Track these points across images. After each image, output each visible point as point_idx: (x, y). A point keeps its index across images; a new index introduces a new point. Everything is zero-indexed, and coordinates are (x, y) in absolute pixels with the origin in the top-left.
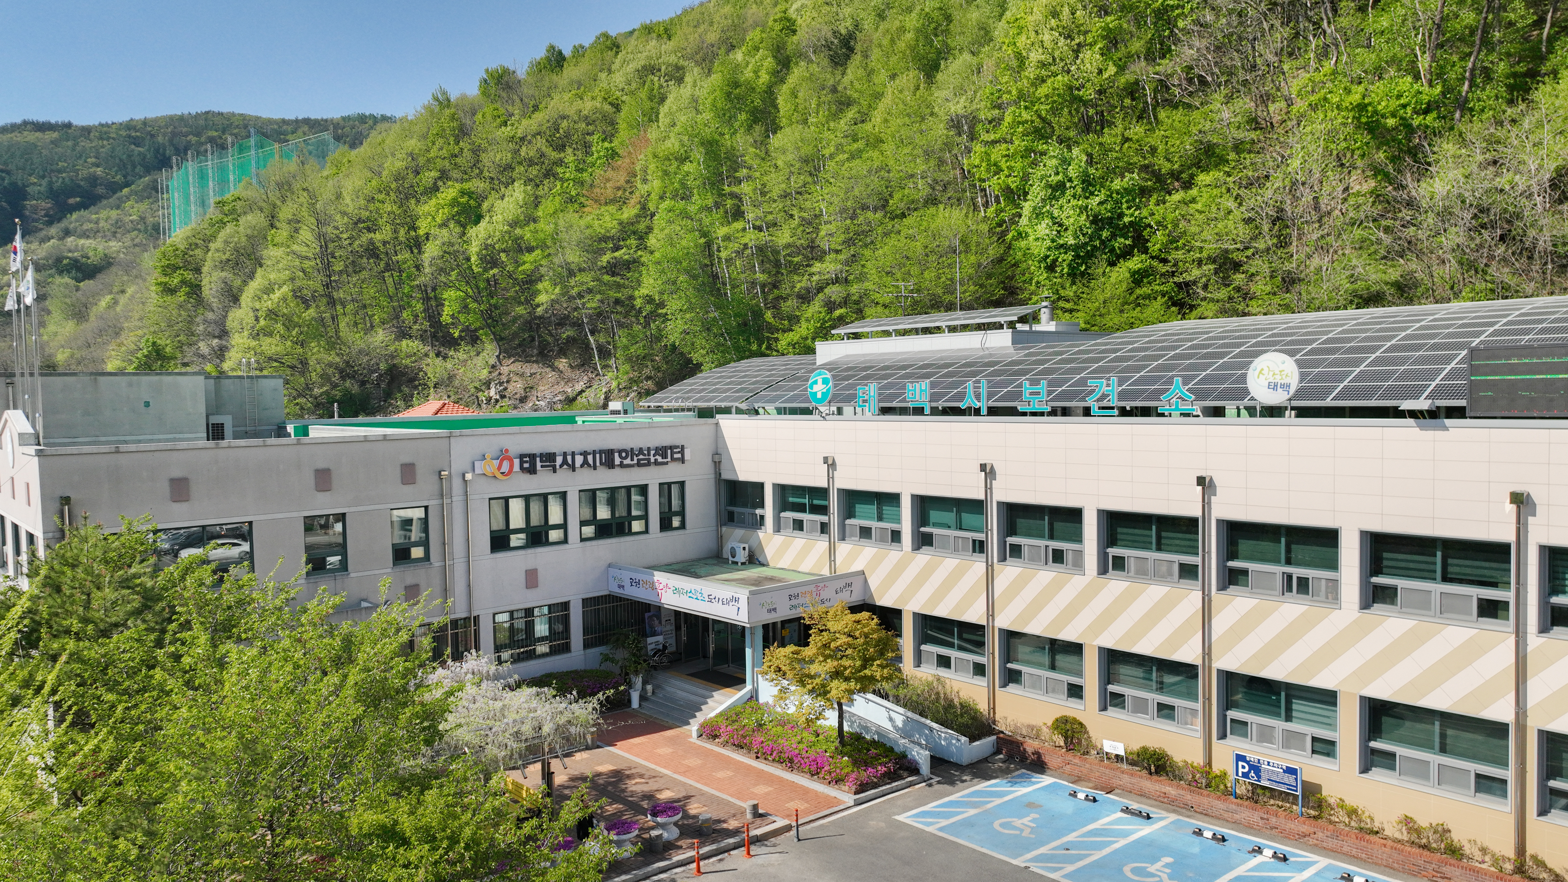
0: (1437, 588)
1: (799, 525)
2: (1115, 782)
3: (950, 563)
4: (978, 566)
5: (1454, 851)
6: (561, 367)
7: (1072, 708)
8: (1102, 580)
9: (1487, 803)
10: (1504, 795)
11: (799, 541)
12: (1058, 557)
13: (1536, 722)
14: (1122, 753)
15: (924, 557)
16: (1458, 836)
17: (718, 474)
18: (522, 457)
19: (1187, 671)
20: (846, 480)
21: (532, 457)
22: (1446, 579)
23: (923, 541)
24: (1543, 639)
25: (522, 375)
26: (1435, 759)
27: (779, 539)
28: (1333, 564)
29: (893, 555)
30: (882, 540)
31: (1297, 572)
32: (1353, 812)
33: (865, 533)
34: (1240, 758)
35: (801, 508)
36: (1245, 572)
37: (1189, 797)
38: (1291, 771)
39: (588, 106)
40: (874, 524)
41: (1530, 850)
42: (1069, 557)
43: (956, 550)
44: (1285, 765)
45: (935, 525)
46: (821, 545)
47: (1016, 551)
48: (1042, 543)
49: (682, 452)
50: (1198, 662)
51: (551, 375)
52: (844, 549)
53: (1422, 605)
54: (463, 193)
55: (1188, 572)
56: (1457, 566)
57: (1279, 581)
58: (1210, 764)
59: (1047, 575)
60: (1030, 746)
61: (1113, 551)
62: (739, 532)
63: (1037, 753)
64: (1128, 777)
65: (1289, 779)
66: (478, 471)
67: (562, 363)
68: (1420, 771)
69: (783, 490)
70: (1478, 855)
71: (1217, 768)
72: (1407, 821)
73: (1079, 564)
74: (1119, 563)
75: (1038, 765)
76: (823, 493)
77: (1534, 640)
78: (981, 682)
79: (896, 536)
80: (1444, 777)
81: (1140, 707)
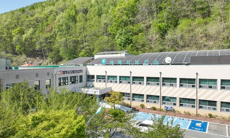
0: (188, 84)
1: (100, 81)
2: (149, 112)
3: (125, 85)
4: (129, 85)
5: (190, 114)
6: (37, 59)
7: (142, 103)
8: (147, 86)
9: (193, 108)
10: (195, 107)
11: (100, 83)
12: (140, 83)
13: (198, 99)
14: (150, 108)
15: (121, 84)
16: (190, 113)
17: (86, 74)
18: (63, 71)
19: (158, 97)
20: (108, 74)
21: (64, 71)
22: (188, 83)
23: (121, 82)
24: (199, 89)
25: (31, 60)
26: (187, 104)
27: (97, 83)
28: (176, 82)
29: (116, 84)
30: (114, 82)
31: (171, 83)
32: (178, 112)
33: (111, 82)
34: (165, 107)
35: (100, 79)
36: (165, 84)
37: (159, 112)
38: (172, 107)
39: (42, 16)
40: (112, 80)
41: (198, 113)
42: (142, 83)
43: (125, 83)
44: (171, 107)
45: (122, 80)
46: (104, 83)
47: (134, 83)
48: (138, 82)
49: (82, 71)
50: (160, 95)
51: (36, 60)
52: (108, 84)
53: (186, 86)
54: (21, 29)
55: (158, 84)
56: (190, 82)
57: (169, 85)
58: (161, 108)
59: (139, 86)
60: (137, 109)
61: (148, 82)
62: (90, 83)
63: (138, 109)
64: (151, 111)
65: (171, 108)
66: (57, 74)
67: (38, 58)
68: (186, 106)
69: (97, 76)
70: (192, 115)
71: (162, 109)
72: (185, 112)
73: (143, 84)
74: (149, 84)
75: (138, 111)
76: (104, 76)
77: (198, 89)
78: (130, 101)
79: (116, 82)
80: (189, 106)
81: (151, 102)
